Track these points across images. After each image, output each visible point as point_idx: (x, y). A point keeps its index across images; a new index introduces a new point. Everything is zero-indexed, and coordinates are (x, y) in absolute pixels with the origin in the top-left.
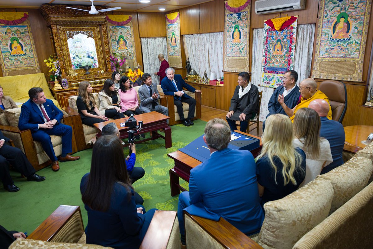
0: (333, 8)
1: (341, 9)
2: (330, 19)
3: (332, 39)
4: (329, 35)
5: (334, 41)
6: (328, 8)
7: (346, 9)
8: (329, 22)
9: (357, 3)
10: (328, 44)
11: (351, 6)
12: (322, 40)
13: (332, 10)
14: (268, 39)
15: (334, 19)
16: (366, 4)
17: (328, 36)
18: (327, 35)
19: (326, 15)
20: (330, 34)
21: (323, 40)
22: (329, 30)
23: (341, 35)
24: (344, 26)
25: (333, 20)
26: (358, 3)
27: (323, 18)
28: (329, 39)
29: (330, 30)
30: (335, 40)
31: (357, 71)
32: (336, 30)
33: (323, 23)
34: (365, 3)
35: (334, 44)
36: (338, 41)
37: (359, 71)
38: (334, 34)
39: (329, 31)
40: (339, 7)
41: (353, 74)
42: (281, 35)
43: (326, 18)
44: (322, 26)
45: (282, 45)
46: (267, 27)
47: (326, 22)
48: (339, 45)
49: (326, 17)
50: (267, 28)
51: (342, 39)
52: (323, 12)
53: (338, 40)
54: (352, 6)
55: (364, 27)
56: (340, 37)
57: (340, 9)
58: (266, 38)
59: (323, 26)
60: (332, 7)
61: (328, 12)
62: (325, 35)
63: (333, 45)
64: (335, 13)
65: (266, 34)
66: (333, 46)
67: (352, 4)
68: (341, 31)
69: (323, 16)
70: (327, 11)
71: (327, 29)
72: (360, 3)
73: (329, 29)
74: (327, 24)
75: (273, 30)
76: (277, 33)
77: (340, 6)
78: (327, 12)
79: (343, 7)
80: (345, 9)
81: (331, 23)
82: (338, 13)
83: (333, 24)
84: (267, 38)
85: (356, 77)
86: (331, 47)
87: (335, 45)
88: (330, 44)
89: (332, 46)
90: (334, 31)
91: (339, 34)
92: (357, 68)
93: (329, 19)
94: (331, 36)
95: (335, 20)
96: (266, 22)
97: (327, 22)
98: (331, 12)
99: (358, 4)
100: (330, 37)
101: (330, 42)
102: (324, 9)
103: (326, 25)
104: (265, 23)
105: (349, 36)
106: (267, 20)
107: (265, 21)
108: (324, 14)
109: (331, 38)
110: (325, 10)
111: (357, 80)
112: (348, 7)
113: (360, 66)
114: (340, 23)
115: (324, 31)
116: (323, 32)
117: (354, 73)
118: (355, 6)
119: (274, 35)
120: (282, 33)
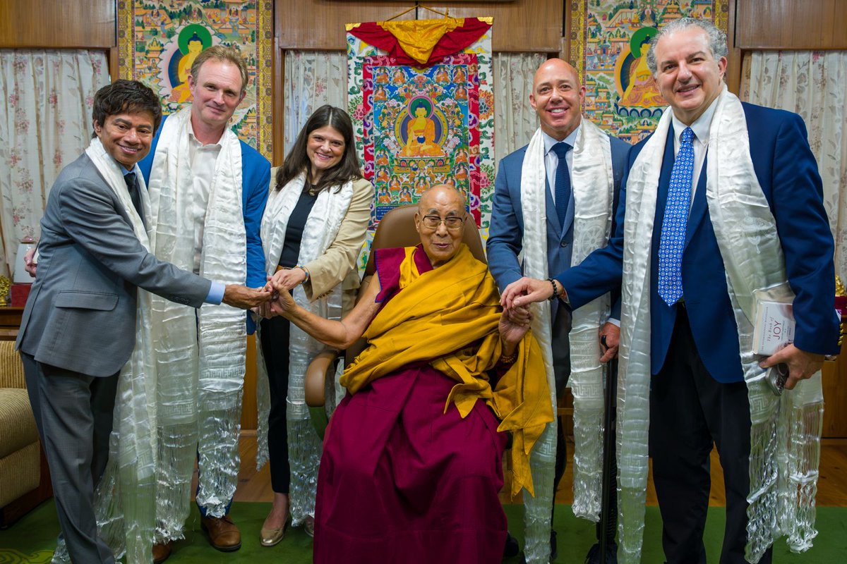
0: (616, 10)
1: (643, 17)
2: (608, 44)
3: (620, 108)
4: (608, 93)
5: (629, 114)
6: (598, 8)
7: (658, 19)
8: (604, 51)
9: (687, 5)
10: (607, 121)
11: (669, 10)
12: (586, 108)
13: (611, 17)
14: (373, 95)
15: (621, 44)
16: (714, 10)
17: (608, 98)
18: (603, 95)
19: (593, 28)
20: (612, 92)
21: (591, 108)
22: (608, 77)
23: (649, 95)
25: (619, 49)
26: (690, 4)
27: (585, 38)
28: (609, 106)
29: (612, 79)
30: (629, 109)
32: (633, 80)
33: (584, 54)
34: (711, 7)
35: (630, 124)
36: (640, 115)
38: (624, 90)
39: (608, 82)
40: (635, 10)
42: (428, 82)
43: (596, 40)
44: (585, 63)
45: (435, 119)
46: (360, 49)
47: (595, 51)
48: (646, 127)
49: (594, 35)
50: (363, 55)
52: (582, 19)
53: (639, 110)
54: (675, 11)
56: (646, 102)
57: (639, 17)
58: (361, 94)
59: (588, 62)
60: (610, 6)
61: (600, 20)
62: (597, 92)
63: (626, 126)
64: (623, 28)
65: (361, 77)
66: (628, 131)
67: (673, 6)
68: (647, 86)
69: (585, 33)
70: (597, 18)
71: (602, 74)
72: (697, 4)
73: (608, 74)
74: (599, 59)
75: (391, 65)
76: (411, 75)
77: (636, 7)
78: (595, 21)
79: (648, 11)
80: (653, 17)
81: (612, 55)
82: (633, 26)
83: (620, 59)
84: (367, 93)
86: (621, 132)
87: (633, 125)
88: (616, 124)
89: (622, 128)
90: (624, 84)
91: (643, 91)
93: (605, 42)
94: (618, 99)
95: (626, 50)
96: (354, 31)
97: (599, 52)
98: (609, 23)
99: (690, 7)
100: (612, 101)
101: (616, 116)
102: (586, 9)
103: (596, 61)
104: (349, 36)
106: (357, 25)
107: (349, 27)
108: (585, 25)
109: (616, 105)
110: (589, 12)
112: (663, 14)
114: (642, 59)
115: (592, 80)
116: (587, 82)
118: (683, 11)
119: (400, 83)
120: (431, 75)
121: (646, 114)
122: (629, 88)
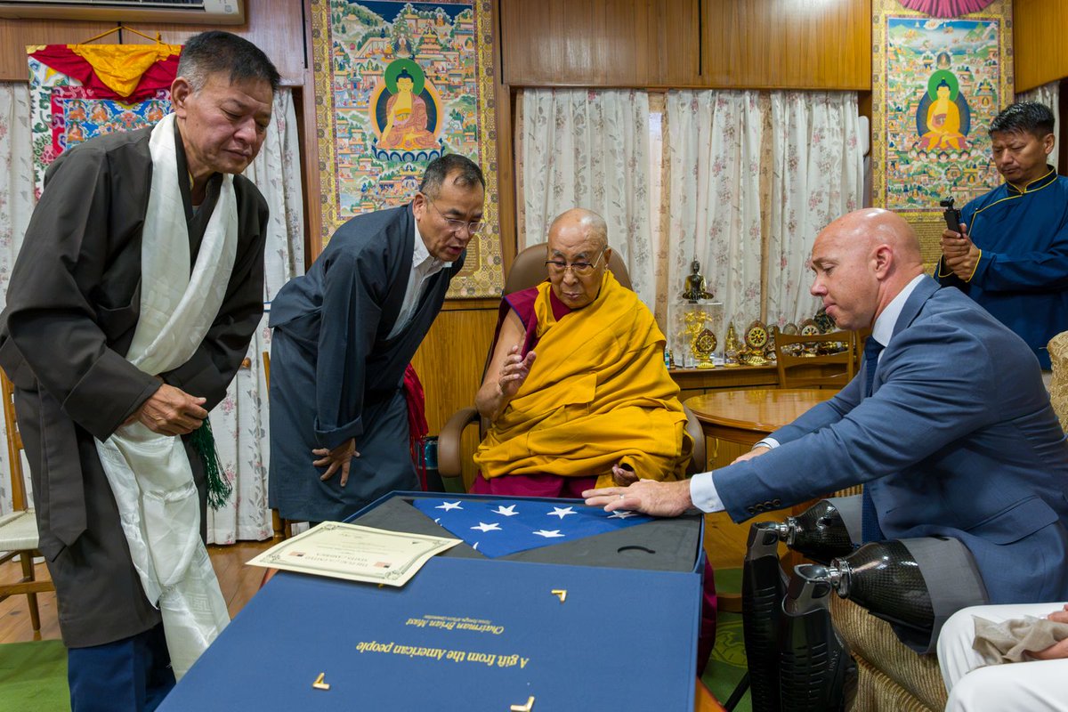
0: (365, 38)
1: (397, 47)
2: (358, 77)
3: (378, 151)
4: (363, 134)
5: (389, 158)
6: (345, 36)
7: (414, 50)
8: (355, 85)
9: (446, 35)
10: (365, 167)
11: (427, 40)
12: (339, 151)
13: (360, 46)
14: (66, 134)
15: (374, 78)
16: (476, 41)
17: (364, 140)
18: (358, 136)
19: (340, 59)
20: (368, 133)
21: (345, 151)
22: (361, 116)
23: (410, 137)
24: (416, 108)
25: (373, 83)
26: (449, 34)
27: (331, 70)
28: (366, 149)
29: (367, 118)
30: (389, 153)
31: (483, 260)
32: (391, 119)
33: (332, 88)
34: (473, 37)
35: (392, 170)
36: (402, 159)
37: (490, 261)
38: (382, 131)
39: (362, 121)
40: (387, 39)
41: (475, 274)
42: (139, 121)
43: (344, 73)
44: (333, 99)
46: (46, 77)
47: (345, 86)
48: (409, 173)
49: (341, 67)
50: (51, 84)
51: (416, 153)
52: (326, 47)
53: (401, 153)
54: (433, 41)
55: (483, 116)
56: (408, 144)
57: (392, 47)
58: (50, 132)
59: (338, 99)
60: (358, 34)
61: (347, 50)
62: (351, 133)
63: (387, 172)
64: (375, 59)
65: (49, 111)
66: (389, 177)
67: (430, 35)
68: (407, 126)
69: (331, 64)
70: (344, 47)
71: (354, 112)
72: (457, 34)
73: (361, 113)
74: (350, 95)
75: (88, 97)
76: (115, 112)
77: (389, 36)
78: (342, 50)
79: (402, 41)
80: (409, 47)
81: (365, 91)
82: (386, 57)
83: (375, 95)
84: (57, 132)
85: (484, 283)
86: (381, 179)
87: (395, 171)
88: (376, 170)
89: (383, 175)
90: (382, 124)
91: (404, 131)
92: (484, 252)
93: (355, 75)
94: (375, 141)
95: (381, 84)
96: (37, 55)
97: (349, 86)
98: (358, 54)
99: (449, 37)
100: (369, 143)
101: (375, 160)
102: (330, 37)
103: (346, 96)
104: (31, 60)
105: (437, 141)
106: (42, 48)
107: (31, 50)
108: (331, 55)
109: (373, 148)
110: (334, 40)
111: (492, 293)
112: (420, 44)
113: (490, 244)
114: (400, 95)
115: (343, 119)
116: (338, 122)
117: (477, 268)
118: (442, 41)
119: (101, 121)
120: (141, 112)
121: (408, 157)
122: (388, 129)
